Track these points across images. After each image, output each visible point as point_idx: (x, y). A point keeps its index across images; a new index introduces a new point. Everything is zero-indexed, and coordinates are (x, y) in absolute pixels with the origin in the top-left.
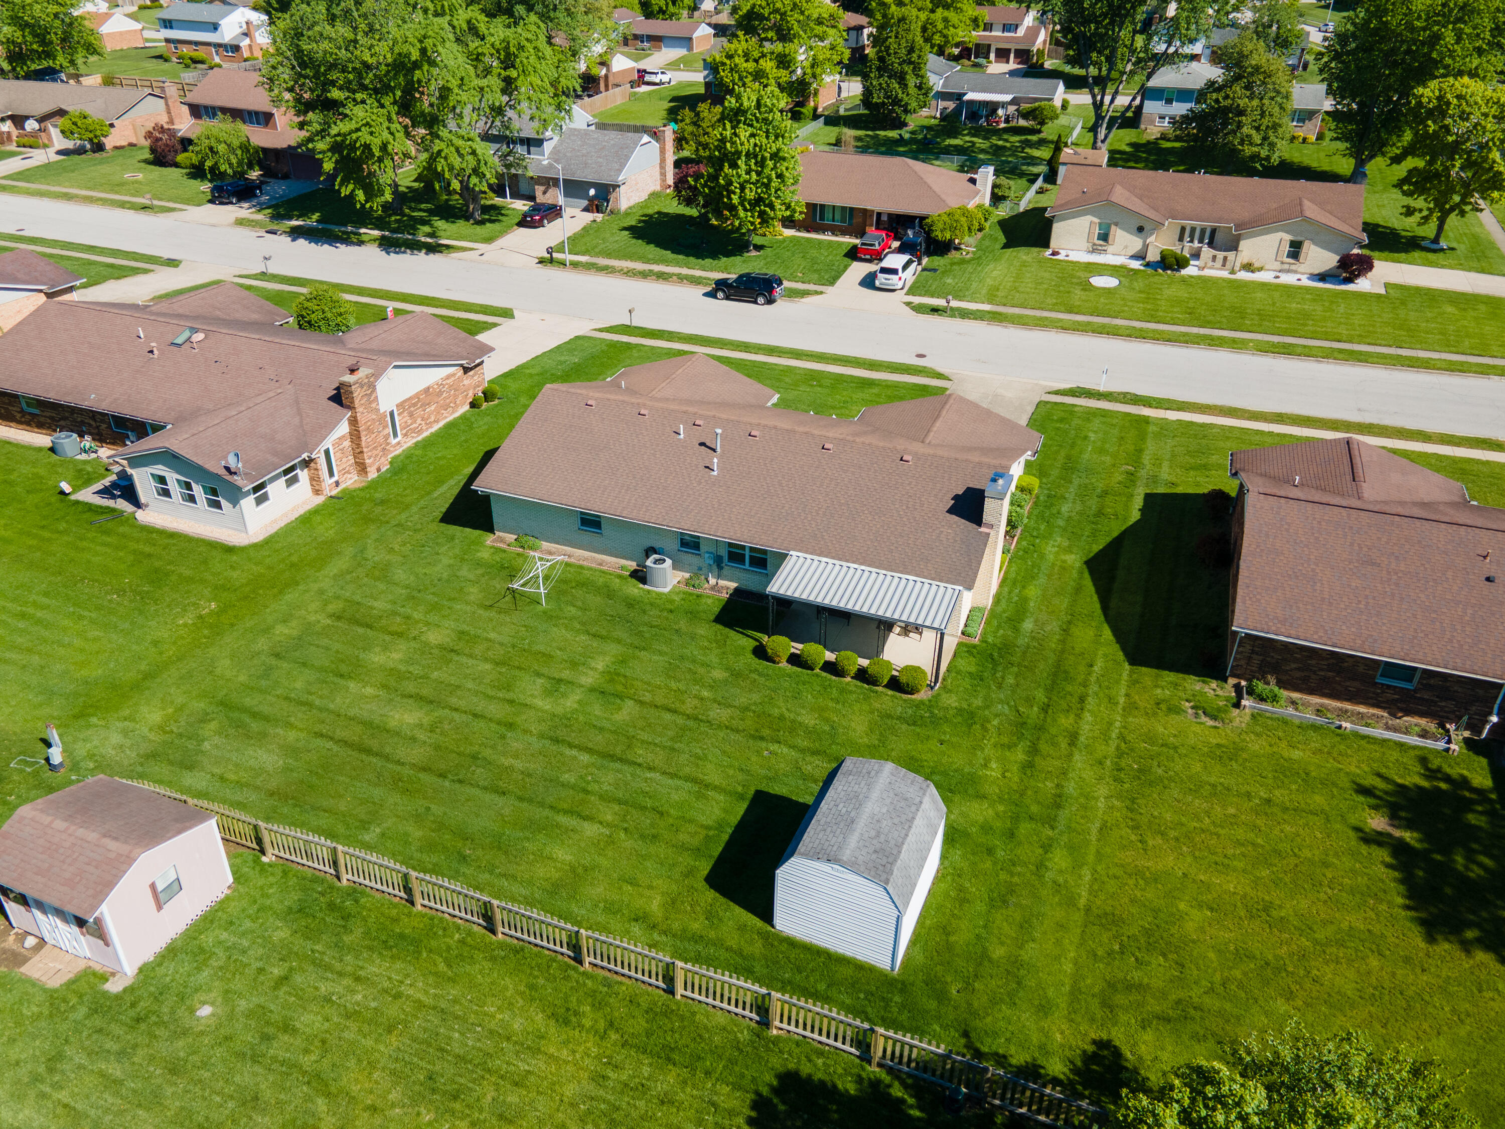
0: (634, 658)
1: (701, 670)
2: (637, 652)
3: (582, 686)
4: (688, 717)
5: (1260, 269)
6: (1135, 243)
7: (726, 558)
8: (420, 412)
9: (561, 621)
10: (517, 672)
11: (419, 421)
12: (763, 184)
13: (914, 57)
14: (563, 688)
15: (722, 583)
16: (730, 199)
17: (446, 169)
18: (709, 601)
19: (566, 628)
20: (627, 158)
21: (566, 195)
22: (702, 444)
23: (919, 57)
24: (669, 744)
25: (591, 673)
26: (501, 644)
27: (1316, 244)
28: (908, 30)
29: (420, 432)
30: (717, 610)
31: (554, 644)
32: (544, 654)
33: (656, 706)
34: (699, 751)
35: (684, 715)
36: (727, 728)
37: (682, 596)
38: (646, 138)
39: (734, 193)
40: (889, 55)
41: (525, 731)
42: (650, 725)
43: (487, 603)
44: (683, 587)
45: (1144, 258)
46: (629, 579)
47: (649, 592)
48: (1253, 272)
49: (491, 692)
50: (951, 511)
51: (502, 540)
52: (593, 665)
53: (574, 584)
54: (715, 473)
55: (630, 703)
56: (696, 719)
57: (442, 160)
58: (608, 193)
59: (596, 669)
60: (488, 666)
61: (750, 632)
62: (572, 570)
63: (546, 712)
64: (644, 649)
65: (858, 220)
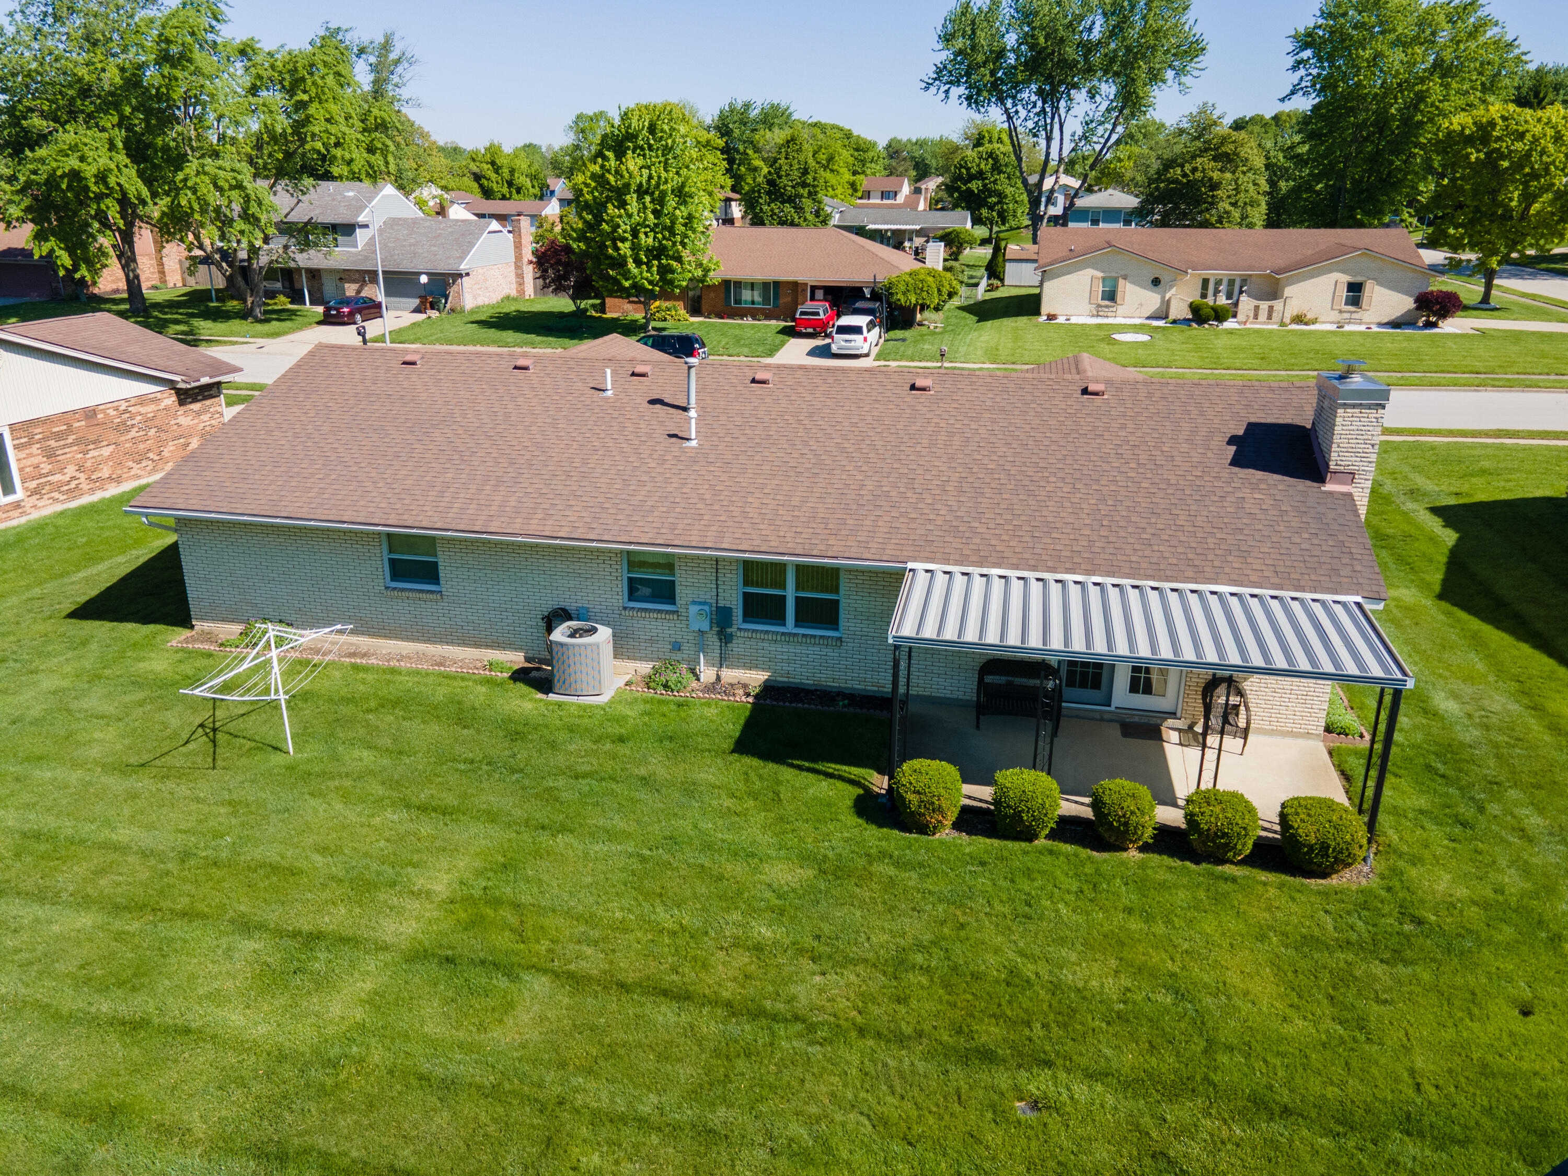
0: (537, 854)
1: (736, 869)
2: (545, 839)
3: (385, 948)
4: (732, 1009)
5: (1314, 321)
6: (1152, 300)
7: (738, 613)
8: (73, 453)
9: (333, 784)
10: (179, 930)
11: (71, 470)
12: (665, 228)
13: (809, 179)
14: (320, 960)
15: (731, 675)
16: (617, 249)
17: (196, 207)
18: (712, 712)
19: (346, 797)
20: (472, 245)
21: (388, 294)
22: (653, 402)
23: (815, 179)
24: (689, 1113)
25: (413, 905)
26: (145, 854)
27: (1381, 284)
28: (800, 150)
29: (74, 493)
30: (734, 729)
31: (309, 840)
32: (274, 869)
33: (622, 986)
34: (797, 1129)
35: (715, 1002)
36: (862, 1032)
37: (641, 707)
38: (495, 225)
39: (623, 240)
40: (780, 177)
41: (165, 1131)
42: (611, 1053)
43: (134, 760)
44: (640, 691)
45: (1166, 317)
46: (511, 685)
47: (560, 705)
48: (1306, 324)
49: (70, 1001)
50: (1236, 462)
51: (208, 637)
52: (420, 883)
53: (373, 704)
54: (694, 443)
55: (540, 984)
56: (757, 1014)
57: (189, 192)
58: (446, 286)
59: (428, 894)
60: (86, 920)
61: (832, 767)
62: (370, 677)
63: (252, 1048)
64: (564, 829)
65: (785, 299)
